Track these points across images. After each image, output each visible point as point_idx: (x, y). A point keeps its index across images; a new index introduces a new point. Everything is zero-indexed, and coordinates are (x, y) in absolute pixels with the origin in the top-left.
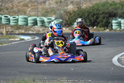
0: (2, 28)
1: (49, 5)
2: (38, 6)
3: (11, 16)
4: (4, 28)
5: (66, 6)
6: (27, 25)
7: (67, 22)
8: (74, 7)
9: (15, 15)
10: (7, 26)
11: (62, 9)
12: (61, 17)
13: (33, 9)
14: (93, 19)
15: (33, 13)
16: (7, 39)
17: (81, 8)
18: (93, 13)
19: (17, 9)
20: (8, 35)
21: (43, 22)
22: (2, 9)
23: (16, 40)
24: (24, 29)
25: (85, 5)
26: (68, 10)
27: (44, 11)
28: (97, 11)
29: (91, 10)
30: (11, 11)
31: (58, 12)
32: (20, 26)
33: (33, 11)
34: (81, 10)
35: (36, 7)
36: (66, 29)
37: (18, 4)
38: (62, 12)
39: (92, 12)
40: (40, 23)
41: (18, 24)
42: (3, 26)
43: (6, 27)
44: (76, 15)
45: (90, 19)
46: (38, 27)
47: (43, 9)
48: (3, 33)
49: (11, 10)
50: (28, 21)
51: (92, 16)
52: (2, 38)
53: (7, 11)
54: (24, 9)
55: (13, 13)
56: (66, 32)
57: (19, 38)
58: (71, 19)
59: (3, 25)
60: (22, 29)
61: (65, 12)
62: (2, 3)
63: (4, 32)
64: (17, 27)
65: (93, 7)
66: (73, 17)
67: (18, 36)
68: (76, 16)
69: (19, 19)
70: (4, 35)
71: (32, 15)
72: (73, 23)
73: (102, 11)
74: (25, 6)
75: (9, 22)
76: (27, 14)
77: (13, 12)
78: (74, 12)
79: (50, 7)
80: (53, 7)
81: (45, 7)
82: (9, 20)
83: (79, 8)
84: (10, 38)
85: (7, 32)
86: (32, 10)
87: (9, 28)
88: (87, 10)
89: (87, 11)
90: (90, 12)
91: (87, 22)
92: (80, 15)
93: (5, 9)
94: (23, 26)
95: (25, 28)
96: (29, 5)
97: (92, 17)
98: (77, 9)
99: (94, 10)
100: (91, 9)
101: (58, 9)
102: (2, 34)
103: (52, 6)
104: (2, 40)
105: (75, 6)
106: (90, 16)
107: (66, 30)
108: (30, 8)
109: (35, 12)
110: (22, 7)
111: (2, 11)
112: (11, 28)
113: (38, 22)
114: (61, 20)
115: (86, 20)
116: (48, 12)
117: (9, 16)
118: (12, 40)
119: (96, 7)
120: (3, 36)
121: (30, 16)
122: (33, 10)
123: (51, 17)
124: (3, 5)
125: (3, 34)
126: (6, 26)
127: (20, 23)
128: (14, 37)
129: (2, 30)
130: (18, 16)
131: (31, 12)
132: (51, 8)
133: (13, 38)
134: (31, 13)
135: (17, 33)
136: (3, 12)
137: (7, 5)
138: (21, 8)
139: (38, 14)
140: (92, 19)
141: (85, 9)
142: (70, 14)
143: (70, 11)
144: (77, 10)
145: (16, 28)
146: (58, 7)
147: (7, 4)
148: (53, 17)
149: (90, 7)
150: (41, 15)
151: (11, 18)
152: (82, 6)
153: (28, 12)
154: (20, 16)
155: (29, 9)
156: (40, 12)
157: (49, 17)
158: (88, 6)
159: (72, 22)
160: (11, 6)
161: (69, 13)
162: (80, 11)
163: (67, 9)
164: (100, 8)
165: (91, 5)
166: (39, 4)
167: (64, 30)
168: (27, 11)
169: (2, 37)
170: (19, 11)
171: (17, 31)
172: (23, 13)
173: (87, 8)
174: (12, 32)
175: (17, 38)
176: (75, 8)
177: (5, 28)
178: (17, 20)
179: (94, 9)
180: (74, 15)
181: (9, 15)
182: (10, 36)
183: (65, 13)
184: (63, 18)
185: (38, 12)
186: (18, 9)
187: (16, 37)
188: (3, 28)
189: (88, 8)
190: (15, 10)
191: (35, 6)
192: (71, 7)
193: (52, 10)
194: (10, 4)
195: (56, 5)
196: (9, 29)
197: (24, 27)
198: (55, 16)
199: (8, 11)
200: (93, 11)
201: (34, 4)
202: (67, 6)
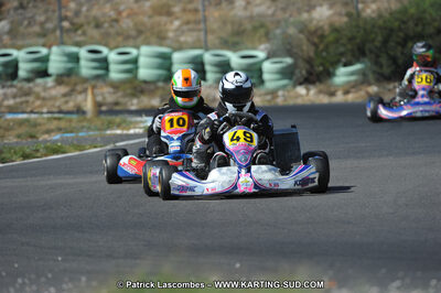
0: (80, 93)
1: (245, 8)
2: (207, 13)
3: (111, 49)
4: (89, 92)
5: (306, 8)
6: (169, 78)
7: (312, 66)
8: (335, 14)
9: (124, 46)
10: (100, 83)
11: (292, 20)
12: (288, 47)
13: (188, 23)
14: (402, 53)
15: (188, 38)
16: (99, 130)
17: (359, 14)
18: (401, 34)
19: (131, 24)
20: (103, 117)
21: (224, 67)
22: (81, 26)
23: (132, 131)
24: (160, 92)
25: (374, 6)
26: (315, 22)
27: (229, 27)
28: (416, 25)
29: (397, 24)
30: (112, 31)
31: (278, 31)
32: (144, 86)
33: (190, 30)
34: (361, 23)
35: (200, 16)
36: (308, 90)
37: (135, 6)
38: (292, 31)
39: (400, 29)
40: (216, 72)
41: (136, 77)
42: (85, 85)
43: (94, 87)
44: (341, 41)
45: (392, 53)
46: (210, 87)
47: (224, 23)
48: (85, 109)
49: (112, 26)
50: (171, 64)
51: (398, 43)
52: (83, 127)
53: (95, 33)
54: (159, 24)
55: (120, 39)
56: (308, 103)
57: (142, 125)
58: (324, 54)
59: (86, 80)
60: (152, 93)
61: (301, 31)
62: (81, 5)
63: (89, 106)
64: (135, 88)
65: (404, 11)
66: (331, 50)
67: (139, 119)
68: (344, 45)
69: (142, 61)
70: (89, 115)
71: (186, 42)
72: (331, 70)
73: (436, 24)
74: (160, 14)
75: (107, 69)
76: (168, 42)
77: (118, 34)
78: (335, 30)
79: (248, 14)
80: (261, 16)
81: (232, 13)
82: (104, 65)
83: (354, 16)
84: (108, 128)
85: (98, 105)
86: (185, 28)
87: (107, 90)
88: (381, 22)
89: (380, 28)
90: (392, 30)
91: (381, 66)
92: (358, 41)
93: (89, 23)
94: (153, 82)
95: (163, 88)
96: (177, 9)
97: (399, 48)
98: (345, 19)
99: (404, 22)
100: (397, 19)
101: (279, 22)
102: (80, 111)
103: (257, 10)
104: (81, 134)
105: (339, 8)
106: (392, 44)
107: (308, 94)
108: (177, 18)
109: (195, 34)
110: (150, 17)
111: (80, 32)
112: (111, 90)
113: (208, 68)
114: (289, 60)
115: (378, 56)
116: (244, 32)
117: (105, 51)
118: (119, 132)
119: (412, 11)
120: (85, 119)
121: (180, 48)
122: (191, 26)
123: (255, 48)
124: (84, 9)
125: (84, 113)
126: (93, 83)
127: (144, 73)
128: (125, 121)
129: (80, 98)
130: (138, 47)
131: (183, 32)
132: (251, 18)
133: (119, 126)
134: (182, 39)
135: (133, 108)
136: (84, 34)
137: (95, 12)
138: (145, 19)
139: (206, 42)
140: (399, 54)
141: (373, 19)
142: (322, 37)
143: (321, 28)
144: (346, 23)
145: (129, 91)
146: (280, 15)
147: (96, 7)
148: (262, 50)
149: (391, 14)
150: (217, 41)
151: (113, 56)
152: (364, 10)
153: (171, 34)
154: (145, 50)
155: (177, 23)
156: (213, 32)
157: (247, 49)
158: (386, 9)
159: (327, 65)
160: (113, 14)
161: (320, 32)
162: (357, 26)
163: (311, 20)
164: (427, 16)
165: (395, 6)
166: (210, 4)
167: (301, 96)
168: (167, 31)
169: (81, 124)
170: (140, 32)
171: (135, 101)
172: (154, 39)
173: (380, 16)
174: (117, 104)
175: (135, 124)
176: (340, 14)
177: (93, 93)
178: (135, 61)
179: (405, 19)
180: (337, 41)
181: (106, 45)
182: (110, 118)
183: (301, 36)
184: (295, 50)
185: (206, 32)
186: (136, 24)
187: (131, 123)
188: (85, 91)
189: (387, 15)
190: (124, 26)
191: (196, 10)
192: (323, 14)
193: (257, 24)
194: (107, 9)
195: (269, 8)
196: (107, 95)
197: (157, 88)
198: (267, 45)
199: (102, 31)
200: (403, 26)
201: (190, 6)
202: (311, 8)
